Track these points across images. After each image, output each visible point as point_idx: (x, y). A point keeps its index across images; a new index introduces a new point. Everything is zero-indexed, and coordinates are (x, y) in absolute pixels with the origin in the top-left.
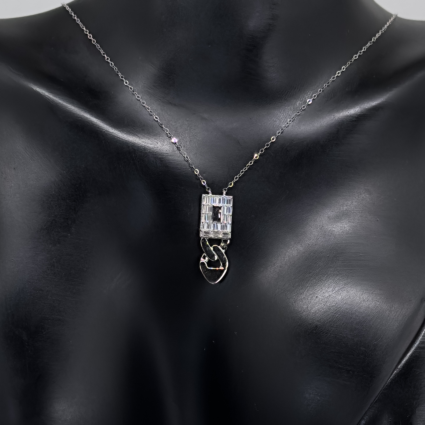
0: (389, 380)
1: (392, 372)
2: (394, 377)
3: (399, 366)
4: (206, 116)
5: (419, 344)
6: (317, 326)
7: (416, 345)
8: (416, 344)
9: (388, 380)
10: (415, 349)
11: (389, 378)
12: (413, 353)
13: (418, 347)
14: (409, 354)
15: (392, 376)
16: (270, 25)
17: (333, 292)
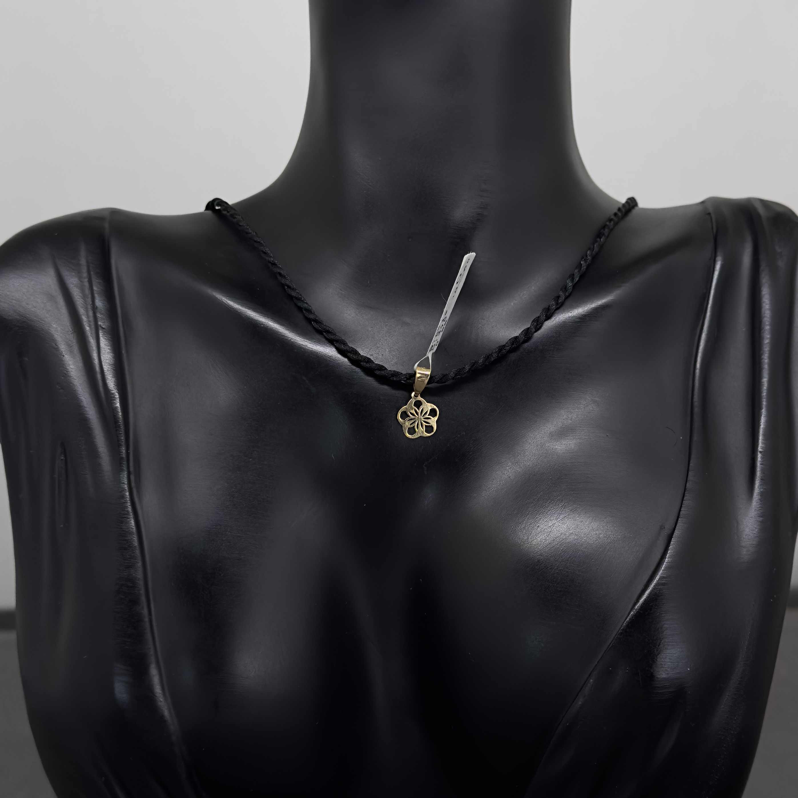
0: (625, 622)
1: (627, 613)
2: (630, 619)
3: (636, 607)
4: (407, 320)
5: (659, 579)
6: (539, 561)
7: (655, 581)
8: (655, 579)
9: (623, 623)
10: (654, 586)
11: (626, 620)
12: (652, 591)
13: (656, 585)
15: (628, 618)
16: (479, 214)
17: (558, 520)
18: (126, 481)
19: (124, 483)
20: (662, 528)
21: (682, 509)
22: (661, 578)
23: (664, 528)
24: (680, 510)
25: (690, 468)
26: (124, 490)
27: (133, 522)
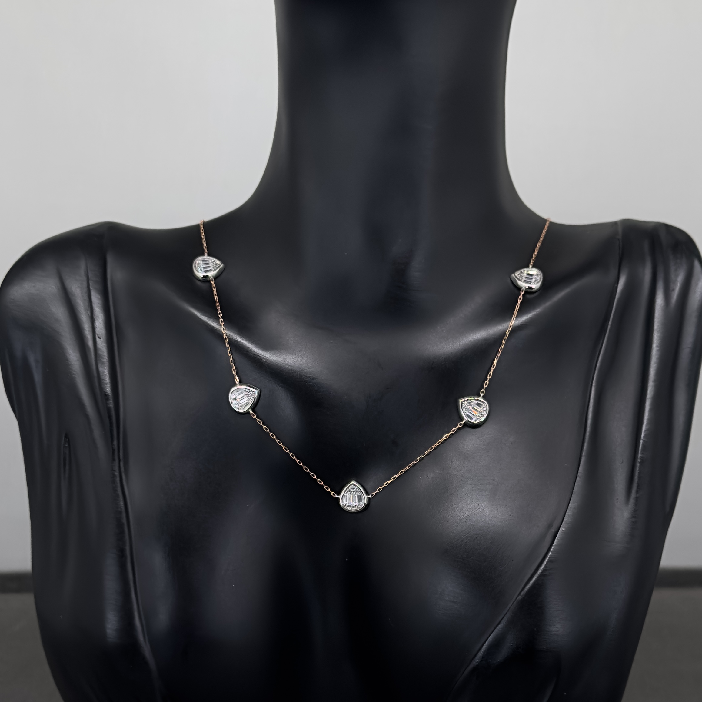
3: (522, 594)
13: (541, 575)
14: (532, 582)
18: (116, 468)
19: (115, 471)
20: (550, 526)
21: (567, 511)
22: (544, 570)
23: (552, 526)
24: (566, 512)
25: (579, 474)
26: (114, 476)
27: (122, 503)
